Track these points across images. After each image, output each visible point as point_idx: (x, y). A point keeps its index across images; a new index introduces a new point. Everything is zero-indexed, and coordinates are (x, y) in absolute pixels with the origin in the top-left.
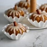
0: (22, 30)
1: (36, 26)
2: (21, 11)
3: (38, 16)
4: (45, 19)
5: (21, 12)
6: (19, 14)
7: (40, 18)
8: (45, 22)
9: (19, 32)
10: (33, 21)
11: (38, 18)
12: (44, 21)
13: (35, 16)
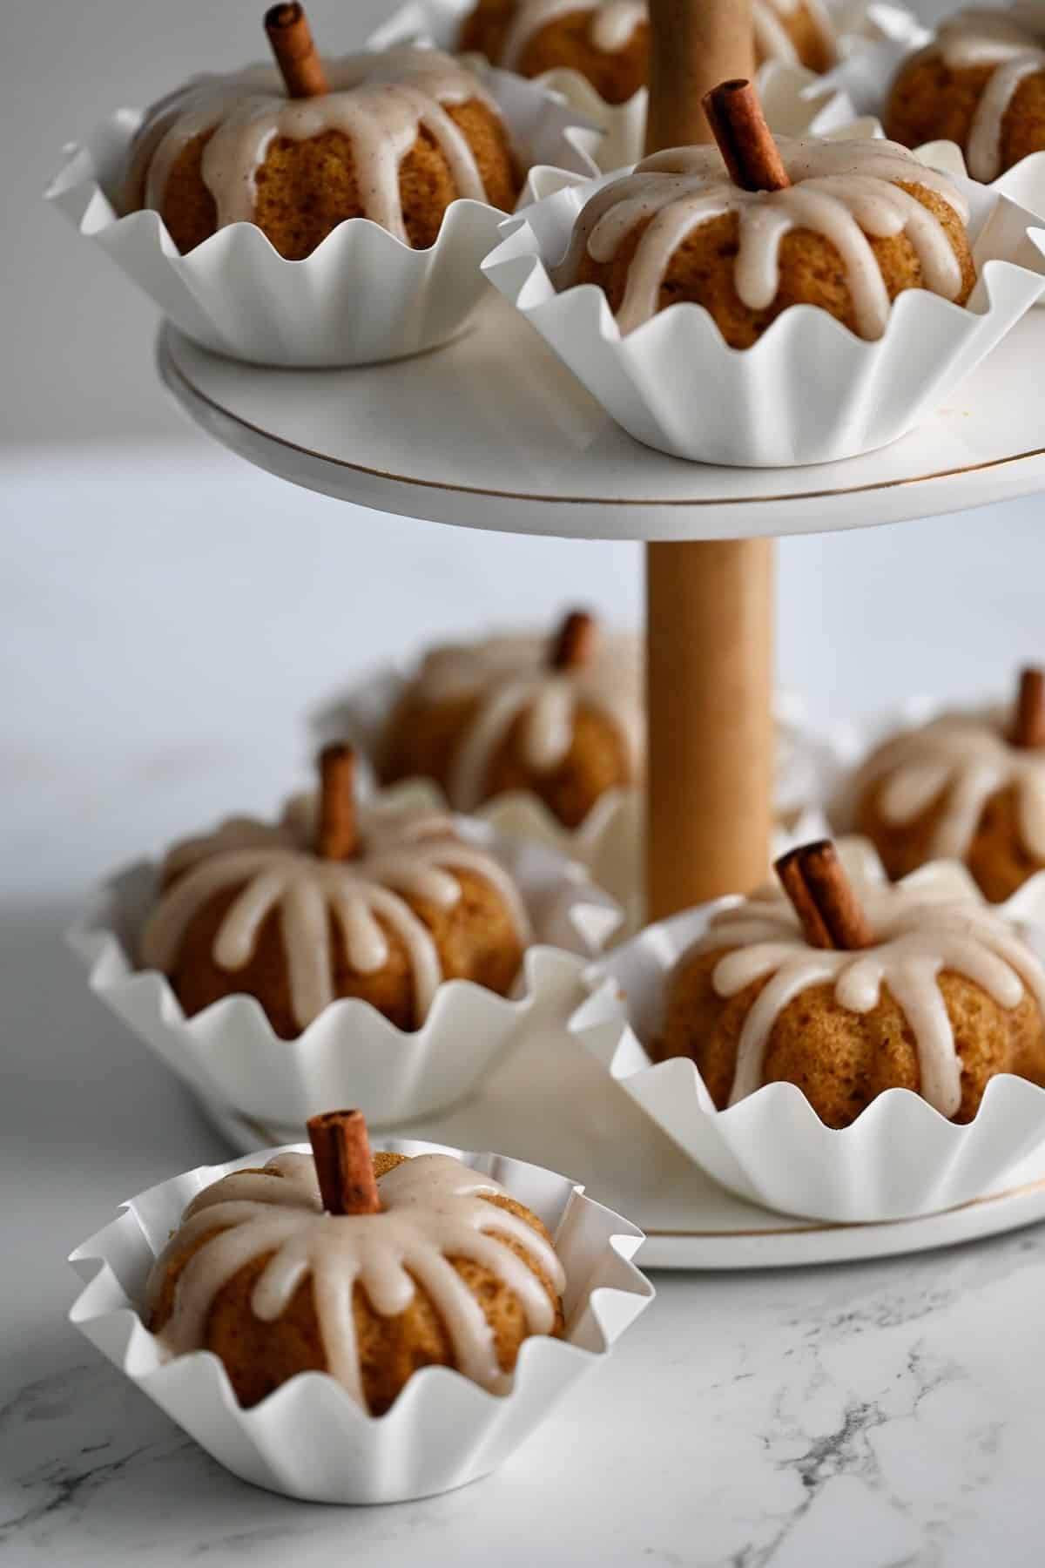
0: (491, 1288)
1: (778, 1190)
2: (457, 873)
3: (827, 993)
4: (960, 1047)
5: (448, 892)
6: (425, 952)
7: (865, 1022)
8: (964, 1115)
9: (431, 1343)
10: (722, 1101)
11: (827, 1026)
12: (953, 1091)
13: (754, 990)
